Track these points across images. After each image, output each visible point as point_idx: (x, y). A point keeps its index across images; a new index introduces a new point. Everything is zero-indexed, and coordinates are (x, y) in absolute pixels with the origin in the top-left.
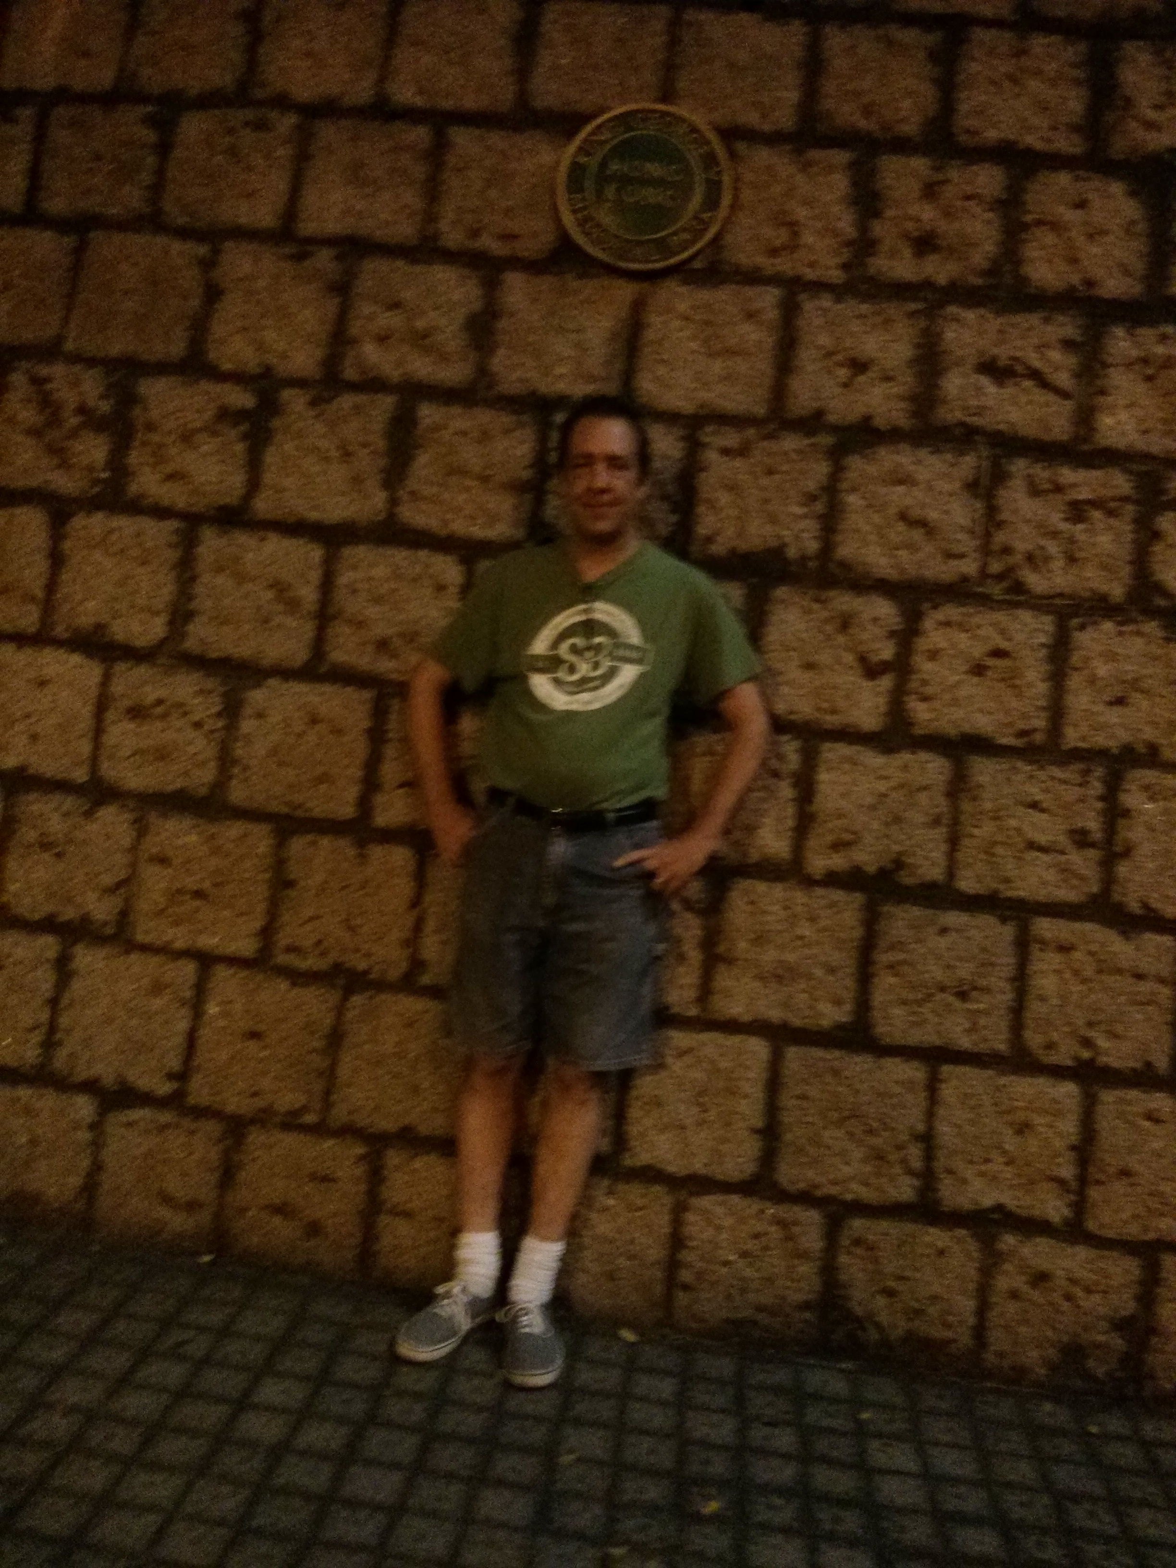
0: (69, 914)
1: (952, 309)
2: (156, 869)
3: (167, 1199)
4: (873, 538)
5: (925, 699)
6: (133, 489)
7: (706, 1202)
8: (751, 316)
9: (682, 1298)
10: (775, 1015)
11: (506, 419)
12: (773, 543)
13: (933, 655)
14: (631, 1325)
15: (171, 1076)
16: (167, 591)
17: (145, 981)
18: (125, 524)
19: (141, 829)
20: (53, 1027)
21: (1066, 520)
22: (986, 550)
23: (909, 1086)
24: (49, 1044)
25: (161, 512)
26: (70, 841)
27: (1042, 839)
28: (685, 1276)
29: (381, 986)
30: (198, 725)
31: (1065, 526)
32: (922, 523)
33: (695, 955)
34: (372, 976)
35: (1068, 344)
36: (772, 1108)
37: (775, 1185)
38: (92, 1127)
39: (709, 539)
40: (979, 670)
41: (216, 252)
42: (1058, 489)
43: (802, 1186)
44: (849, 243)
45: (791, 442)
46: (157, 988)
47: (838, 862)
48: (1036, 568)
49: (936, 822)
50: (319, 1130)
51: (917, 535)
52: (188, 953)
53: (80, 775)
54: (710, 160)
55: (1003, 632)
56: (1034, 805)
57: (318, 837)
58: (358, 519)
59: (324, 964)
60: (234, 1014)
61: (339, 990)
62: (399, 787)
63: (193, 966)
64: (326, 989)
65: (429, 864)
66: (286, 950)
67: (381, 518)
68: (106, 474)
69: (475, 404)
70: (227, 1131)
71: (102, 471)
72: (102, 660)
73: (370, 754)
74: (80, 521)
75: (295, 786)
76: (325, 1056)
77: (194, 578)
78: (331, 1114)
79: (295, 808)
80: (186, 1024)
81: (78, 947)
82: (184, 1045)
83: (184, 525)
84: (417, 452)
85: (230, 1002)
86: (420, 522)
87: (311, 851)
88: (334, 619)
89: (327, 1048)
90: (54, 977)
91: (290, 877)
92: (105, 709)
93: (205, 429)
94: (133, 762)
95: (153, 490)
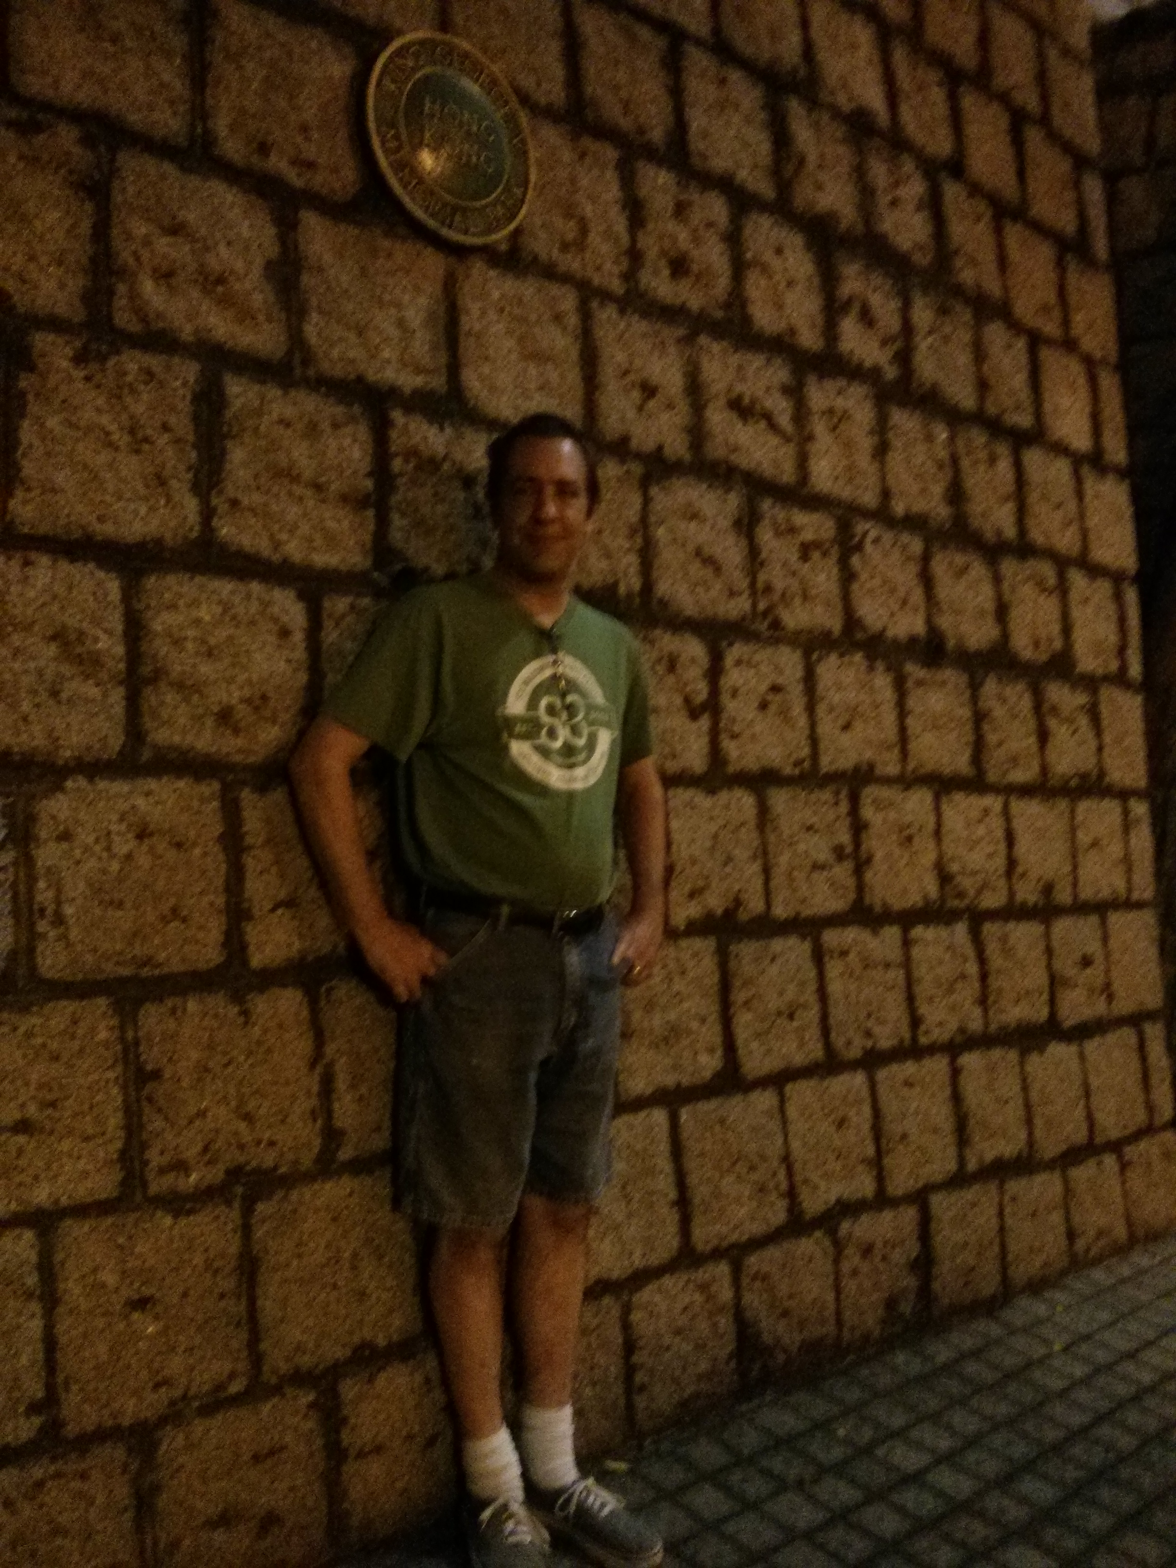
1: (704, 339)
4: (680, 575)
5: (734, 736)
8: (557, 318)
9: (640, 1402)
10: (670, 1080)
13: (734, 693)
21: (799, 559)
22: (754, 589)
23: (770, 1113)
27: (820, 858)
28: (640, 1377)
29: (292, 1180)
31: (799, 566)
32: (711, 561)
35: (785, 389)
36: (680, 1176)
37: (694, 1251)
40: (764, 706)
42: (792, 530)
43: (714, 1242)
44: (625, 252)
47: (694, 910)
48: (787, 606)
49: (755, 855)
51: (710, 571)
55: (776, 668)
57: (178, 1001)
58: (168, 536)
59: (216, 1174)
60: (103, 1285)
61: (236, 1205)
62: (273, 910)
63: (29, 1235)
64: (223, 1207)
65: (323, 1003)
66: (162, 1171)
67: (195, 534)
69: (293, 385)
70: (130, 1451)
73: (228, 870)
75: (137, 933)
76: (239, 1297)
78: (266, 1368)
79: (142, 965)
80: (38, 1326)
82: (41, 1357)
84: (227, 443)
85: (95, 1271)
86: (246, 542)
87: (172, 1022)
88: (150, 681)
89: (239, 1285)
91: (150, 1066)
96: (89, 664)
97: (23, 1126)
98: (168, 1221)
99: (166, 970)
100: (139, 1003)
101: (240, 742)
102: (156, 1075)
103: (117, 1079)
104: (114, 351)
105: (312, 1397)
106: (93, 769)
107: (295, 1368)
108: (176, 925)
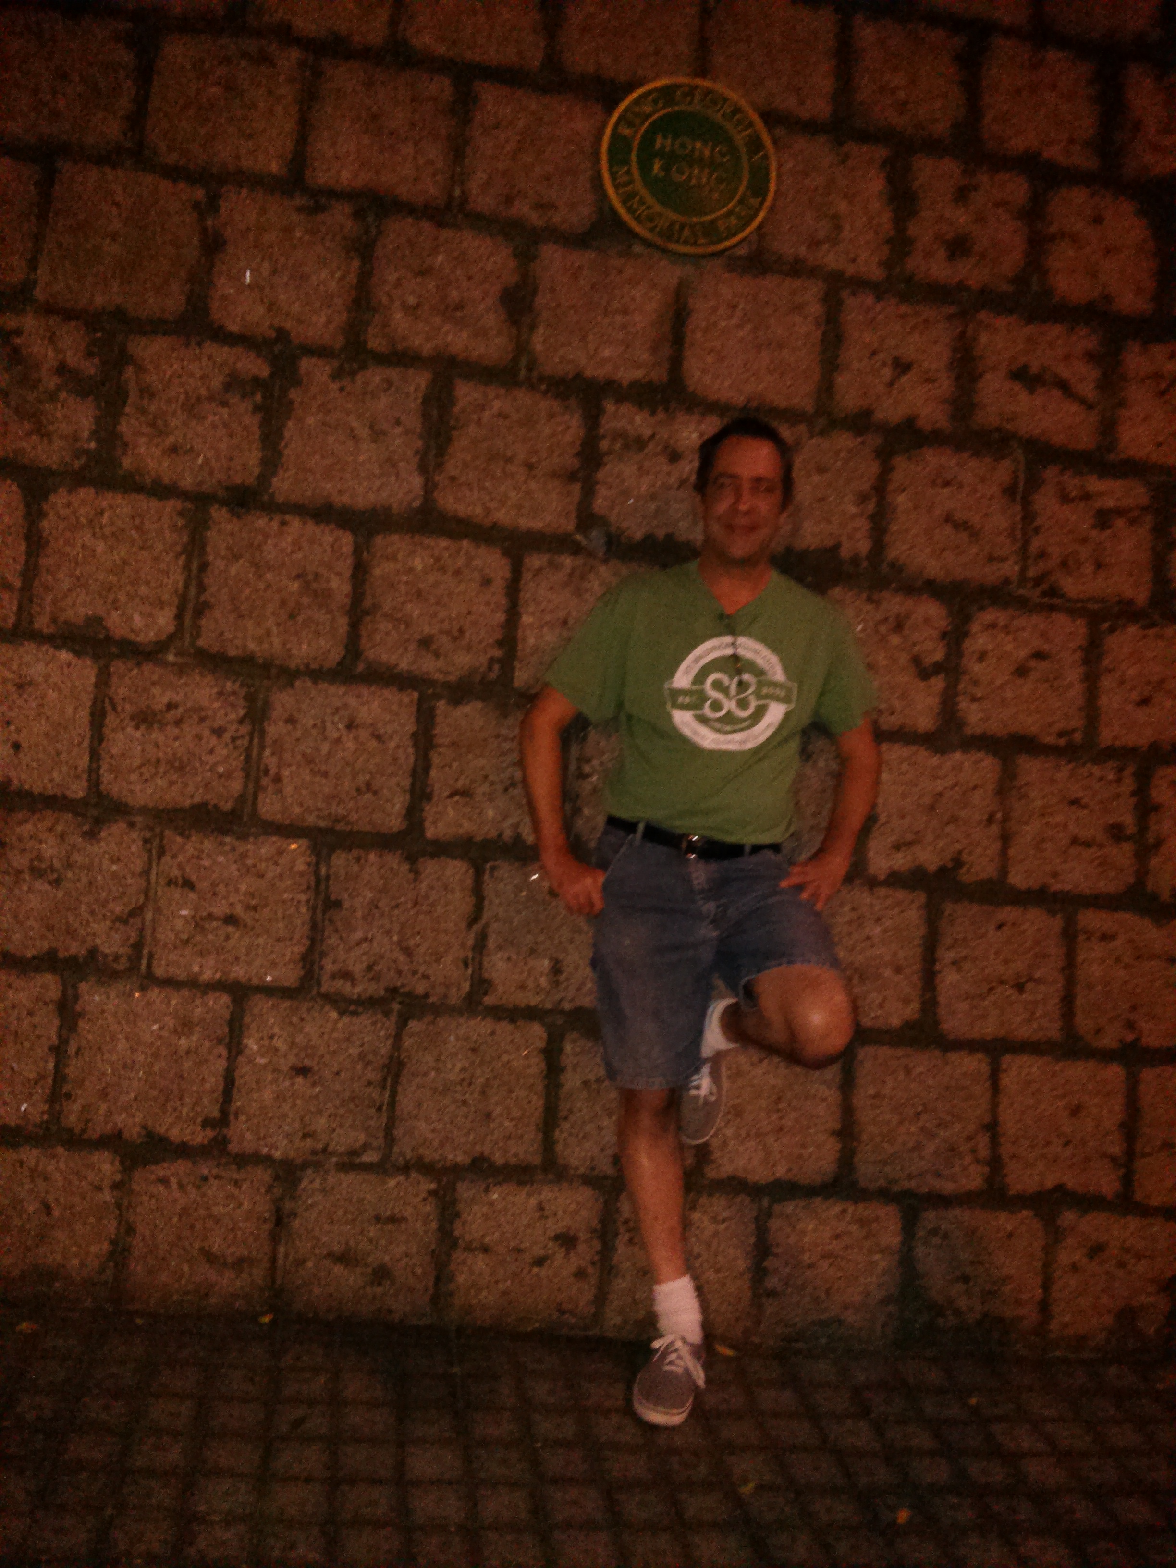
0: (75, 948)
1: (984, 315)
2: (177, 893)
3: (210, 1257)
4: (922, 538)
5: (974, 699)
6: (127, 463)
7: (789, 1207)
8: (797, 308)
9: (770, 1305)
11: (553, 404)
12: (829, 542)
13: (982, 656)
15: (207, 1123)
16: (176, 578)
17: (171, 1023)
18: (120, 501)
19: (156, 851)
20: (59, 1077)
21: (1094, 527)
22: (1023, 553)
24: (57, 1098)
25: (161, 491)
26: (69, 865)
27: (1085, 834)
28: (772, 1282)
29: (439, 1010)
30: (219, 732)
31: (1094, 533)
32: (966, 526)
34: (432, 1000)
35: (1090, 356)
36: (847, 1109)
37: (854, 1184)
38: (116, 1186)
40: (1022, 671)
41: (215, 197)
42: (1087, 497)
43: (882, 1182)
44: (888, 241)
45: (841, 440)
46: (186, 1026)
47: (901, 861)
48: (1069, 573)
49: (990, 820)
50: (381, 1168)
51: (962, 537)
52: (221, 986)
53: (78, 790)
55: (1043, 635)
56: (1075, 802)
57: (362, 852)
58: (395, 506)
59: (376, 989)
60: (276, 1050)
61: (394, 1018)
62: (451, 796)
63: (225, 999)
64: (380, 1016)
65: (486, 877)
66: (333, 977)
67: (416, 504)
68: (93, 445)
69: (517, 384)
70: (277, 1178)
71: (89, 440)
72: (96, 657)
73: (416, 760)
74: (59, 499)
75: (334, 797)
76: (384, 1088)
77: (204, 566)
78: (396, 1149)
79: (337, 820)
80: (221, 1065)
81: (83, 987)
82: (221, 1087)
83: (188, 505)
84: (455, 433)
85: (272, 1037)
86: (462, 510)
87: (356, 868)
88: (367, 613)
89: (385, 1079)
90: (56, 1022)
91: (333, 897)
92: (103, 714)
93: (211, 398)
94: (141, 774)
95: (152, 465)
96: (322, 597)
97: (230, 920)
98: (334, 1015)
99: (355, 828)
100: (332, 849)
101: (440, 663)
102: (338, 904)
103: (308, 901)
104: (363, 367)
105: (433, 1186)
106: (317, 675)
107: (420, 1158)
108: (368, 796)
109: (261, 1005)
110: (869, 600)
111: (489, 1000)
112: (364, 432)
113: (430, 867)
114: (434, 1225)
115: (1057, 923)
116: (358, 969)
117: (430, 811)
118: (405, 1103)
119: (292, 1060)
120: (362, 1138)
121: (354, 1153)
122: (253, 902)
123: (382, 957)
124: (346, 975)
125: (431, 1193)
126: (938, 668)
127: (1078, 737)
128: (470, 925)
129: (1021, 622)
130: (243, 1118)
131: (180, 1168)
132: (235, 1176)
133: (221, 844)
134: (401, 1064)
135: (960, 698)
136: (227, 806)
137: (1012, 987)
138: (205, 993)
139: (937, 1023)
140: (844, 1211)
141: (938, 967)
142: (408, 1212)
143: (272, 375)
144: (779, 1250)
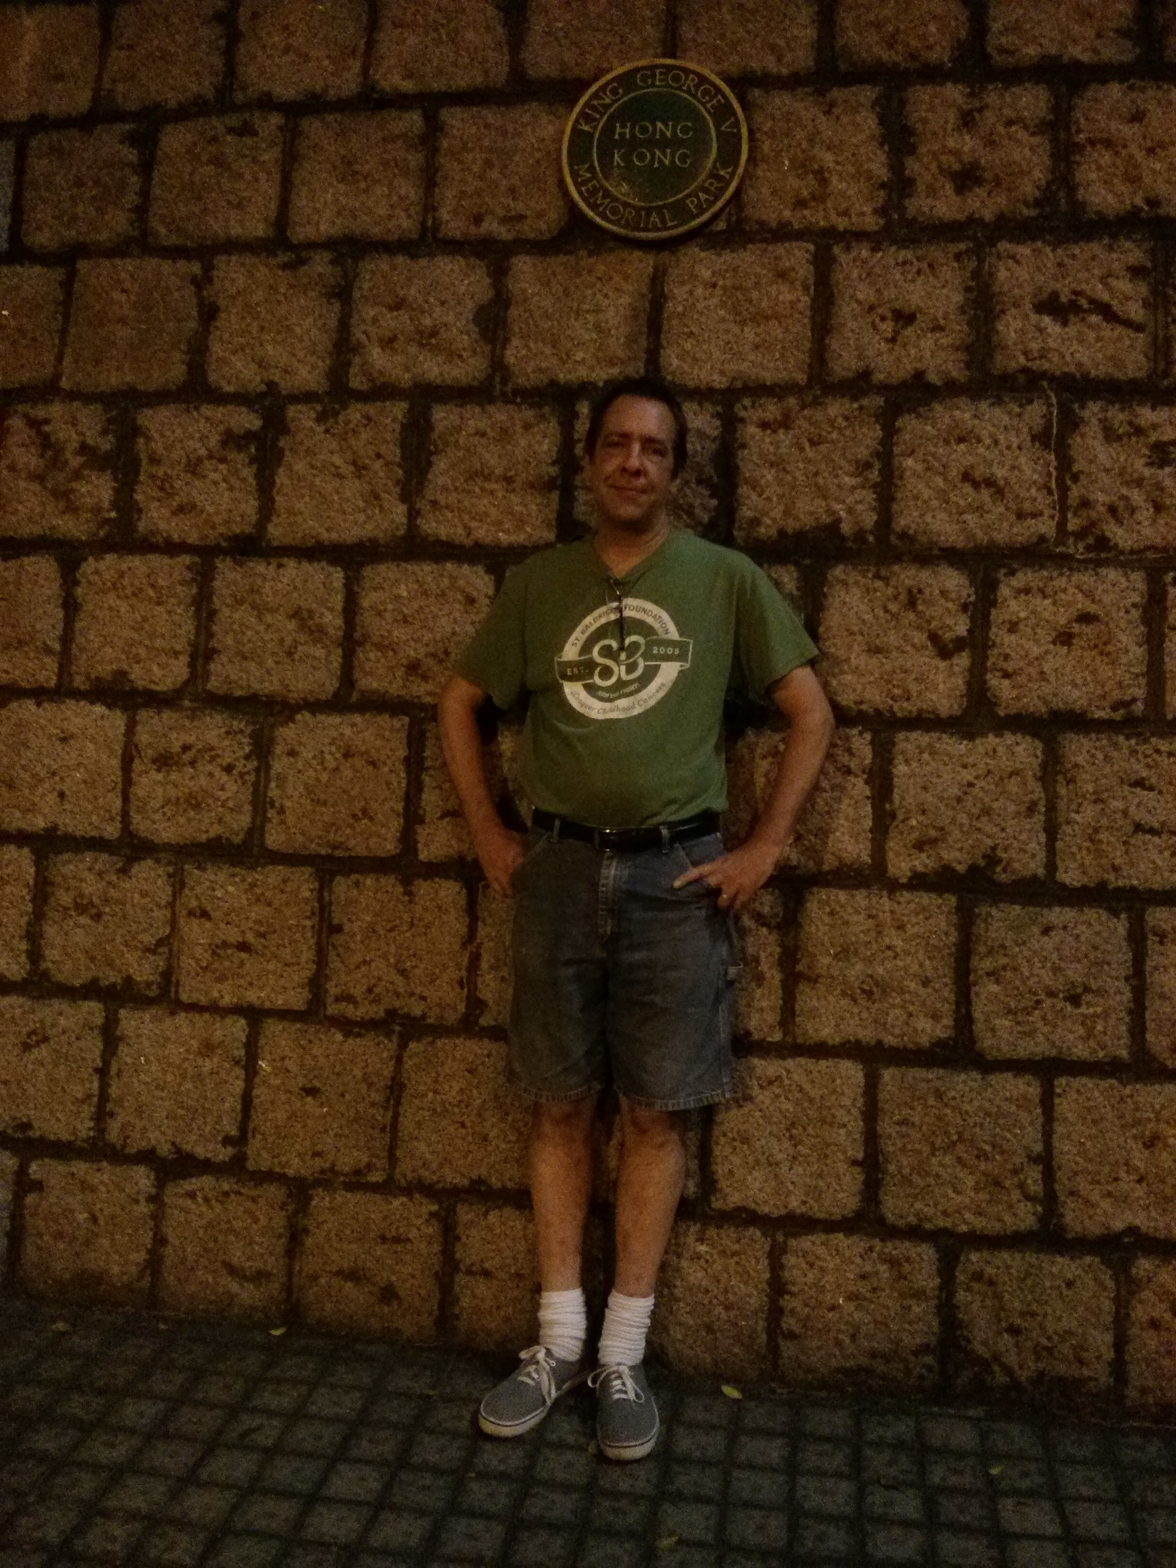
0: (111, 977)
1: (1004, 246)
2: (195, 922)
3: (232, 1270)
4: (935, 503)
5: (1006, 675)
6: (142, 526)
7: (806, 1243)
8: (782, 275)
9: (787, 1349)
10: (867, 1035)
11: (529, 414)
12: (826, 519)
13: (1013, 627)
14: (735, 1381)
15: (227, 1141)
16: (188, 627)
17: (195, 1044)
18: (136, 563)
19: (178, 884)
20: (103, 1096)
21: (1150, 464)
22: (1063, 505)
23: (1022, 1102)
24: (101, 1115)
25: (172, 548)
26: (107, 901)
27: (1152, 820)
28: (789, 1323)
29: (439, 1030)
30: (228, 769)
31: (1147, 472)
32: (990, 483)
33: (774, 976)
34: (430, 1021)
35: (1136, 272)
36: (871, 1137)
37: (881, 1220)
38: (151, 1199)
39: (755, 522)
40: (1065, 638)
41: (208, 268)
42: (1139, 431)
43: (912, 1219)
44: (883, 186)
45: (836, 408)
46: (208, 1048)
47: (923, 862)
48: (1120, 522)
49: (1031, 809)
50: (387, 1188)
51: (985, 495)
52: (237, 1010)
53: (112, 831)
54: (723, 112)
55: (1089, 595)
56: (1140, 783)
57: (360, 877)
58: (380, 536)
59: (377, 1012)
60: (288, 1071)
61: (395, 1038)
63: (242, 1023)
64: (382, 1038)
65: (479, 896)
66: (337, 999)
67: (401, 532)
68: (113, 514)
69: (491, 401)
70: (290, 1195)
71: (108, 511)
72: (125, 709)
73: (408, 785)
74: (90, 565)
75: (333, 824)
76: (386, 1109)
77: (212, 614)
78: (397, 1171)
79: (335, 848)
80: (239, 1085)
81: (123, 1013)
82: (239, 1107)
83: (197, 559)
84: (434, 458)
85: (283, 1059)
86: (443, 532)
87: (355, 892)
88: (361, 644)
89: (388, 1101)
90: (100, 1045)
91: (335, 921)
92: (131, 760)
93: (210, 457)
94: (164, 814)
95: (162, 525)
96: (317, 633)
98: (339, 1037)
99: (353, 854)
100: (333, 875)
101: (429, 687)
102: (339, 929)
103: (313, 927)
104: (345, 406)
105: (434, 1208)
106: (316, 706)
107: (420, 1180)
108: (366, 821)
109: (272, 1027)
110: (877, 576)
111: (485, 1021)
112: (347, 470)
113: (423, 888)
114: (436, 1248)
115: (1121, 926)
116: (358, 991)
117: (422, 833)
118: (407, 1124)
119: (302, 1081)
120: (365, 1159)
121: (358, 1172)
122: (262, 929)
123: (380, 979)
124: (349, 998)
125: (432, 1215)
126: (960, 644)
127: (1139, 708)
128: (464, 945)
129: (1062, 582)
130: (259, 1137)
131: (206, 1182)
132: (253, 1193)
133: (234, 875)
134: (402, 1086)
135: (989, 676)
136: (237, 840)
137: (1066, 999)
138: (223, 1017)
139: (973, 1041)
140: (871, 1249)
141: (972, 977)
142: (413, 1234)
143: (264, 427)
144: (795, 1289)
